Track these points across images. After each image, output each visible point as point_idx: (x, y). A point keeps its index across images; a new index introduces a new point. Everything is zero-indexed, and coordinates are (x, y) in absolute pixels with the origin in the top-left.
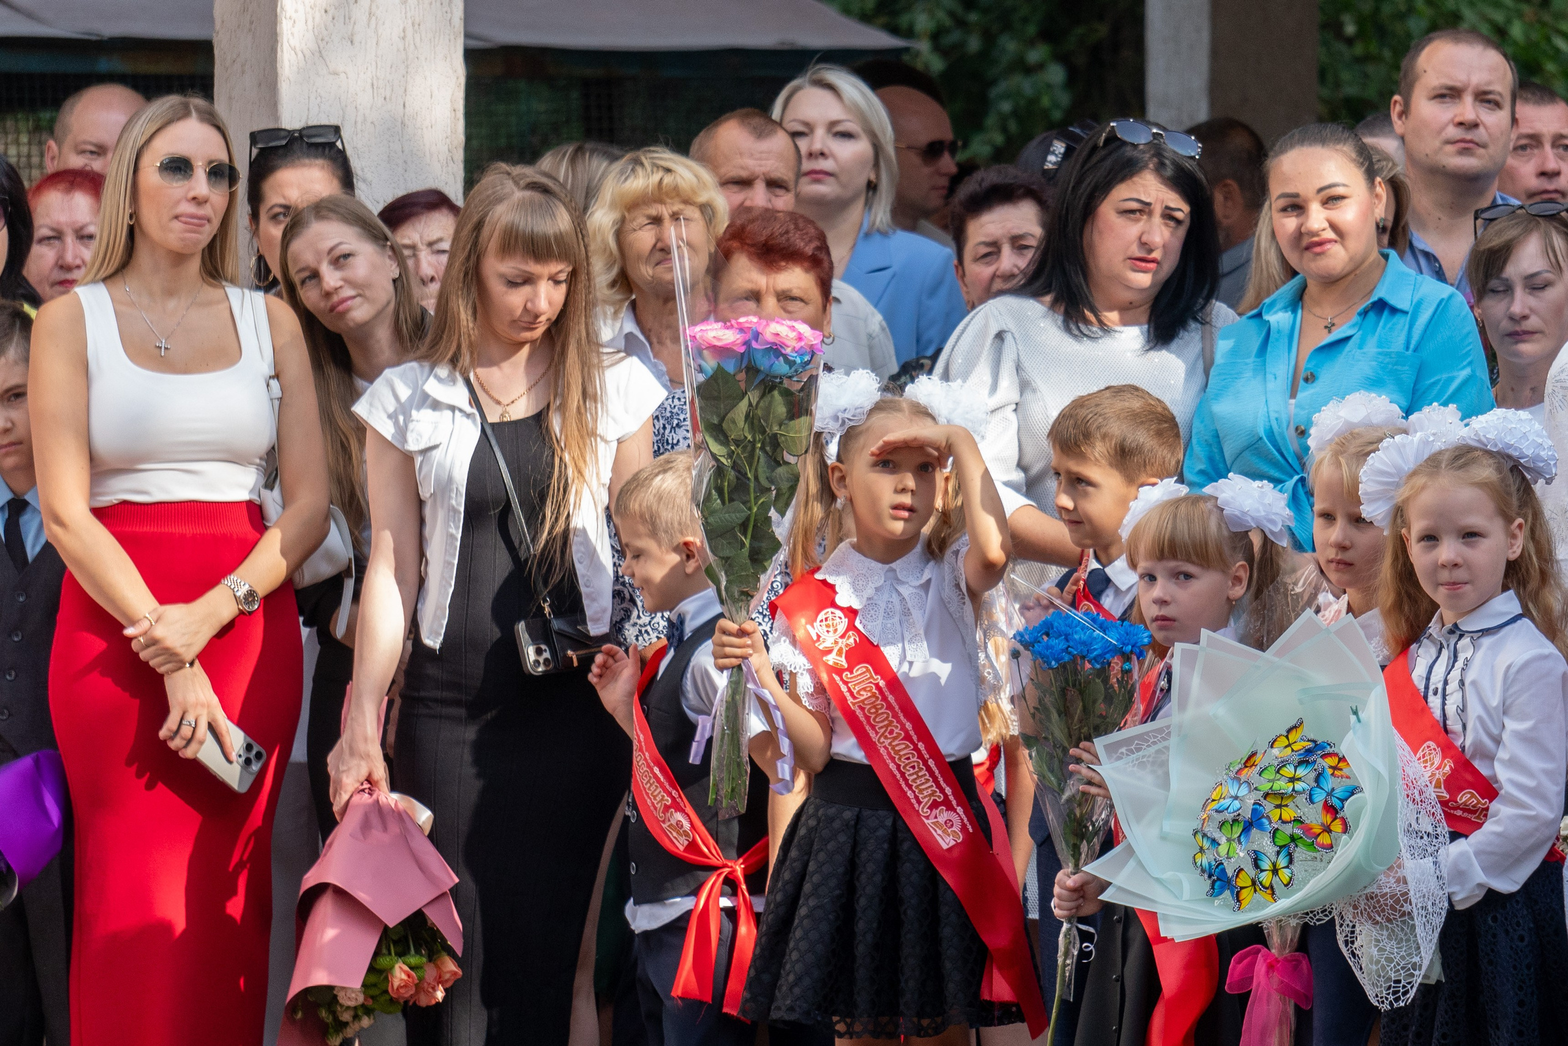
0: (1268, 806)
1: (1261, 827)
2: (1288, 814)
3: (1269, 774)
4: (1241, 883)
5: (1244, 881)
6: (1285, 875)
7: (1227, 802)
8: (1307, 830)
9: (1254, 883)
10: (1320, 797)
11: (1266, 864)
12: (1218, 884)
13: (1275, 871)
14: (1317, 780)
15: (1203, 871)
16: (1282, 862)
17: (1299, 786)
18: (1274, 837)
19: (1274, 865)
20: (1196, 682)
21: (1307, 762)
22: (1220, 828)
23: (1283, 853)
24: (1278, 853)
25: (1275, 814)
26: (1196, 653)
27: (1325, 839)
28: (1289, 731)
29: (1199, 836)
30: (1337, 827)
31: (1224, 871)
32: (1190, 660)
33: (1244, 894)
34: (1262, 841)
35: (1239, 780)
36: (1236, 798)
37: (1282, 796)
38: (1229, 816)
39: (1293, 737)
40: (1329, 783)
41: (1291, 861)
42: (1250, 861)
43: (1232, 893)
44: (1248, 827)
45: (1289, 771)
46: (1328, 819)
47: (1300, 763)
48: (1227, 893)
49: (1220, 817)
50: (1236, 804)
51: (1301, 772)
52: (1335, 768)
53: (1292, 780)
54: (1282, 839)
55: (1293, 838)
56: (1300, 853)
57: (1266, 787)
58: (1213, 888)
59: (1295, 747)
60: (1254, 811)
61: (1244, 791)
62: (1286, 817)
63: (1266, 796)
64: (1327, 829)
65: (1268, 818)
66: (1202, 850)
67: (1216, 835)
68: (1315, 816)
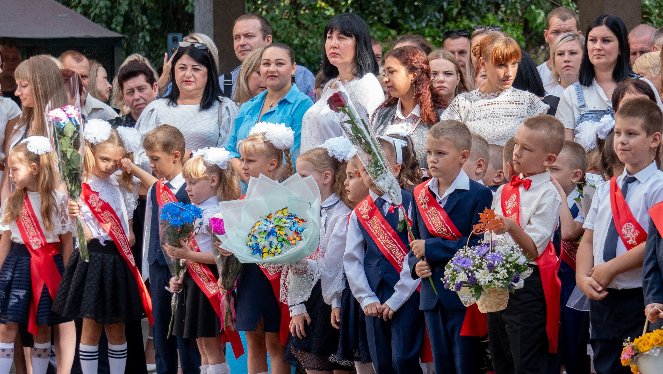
0: (277, 229)
1: (273, 235)
2: (282, 233)
3: (278, 220)
4: (264, 251)
5: (265, 250)
6: (279, 250)
7: (263, 226)
8: (289, 238)
9: (268, 252)
10: (294, 229)
11: (274, 246)
12: (255, 251)
13: (276, 249)
14: (293, 224)
15: (250, 247)
16: (279, 246)
17: (287, 225)
18: (277, 238)
19: (276, 247)
20: (255, 189)
21: (290, 219)
22: (259, 234)
23: (280, 244)
24: (278, 244)
25: (278, 232)
26: (256, 181)
27: (294, 242)
28: (283, 209)
29: (250, 236)
30: (298, 239)
31: (258, 247)
32: (254, 182)
33: (264, 254)
34: (273, 239)
35: (267, 220)
36: (266, 225)
37: (281, 227)
38: (263, 230)
39: (284, 211)
40: (296, 226)
41: (282, 247)
42: (269, 244)
43: (260, 254)
44: (269, 234)
45: (284, 220)
46: (295, 236)
47: (288, 218)
48: (258, 254)
49: (260, 230)
50: (266, 227)
51: (288, 221)
52: (298, 222)
53: (285, 223)
54: (280, 240)
55: (283, 240)
56: (285, 245)
57: (276, 224)
58: (253, 252)
59: (285, 214)
60: (271, 230)
61: (268, 223)
62: (281, 233)
63: (276, 226)
64: (295, 239)
65: (276, 233)
66: (250, 240)
67: (257, 236)
68: (291, 235)
